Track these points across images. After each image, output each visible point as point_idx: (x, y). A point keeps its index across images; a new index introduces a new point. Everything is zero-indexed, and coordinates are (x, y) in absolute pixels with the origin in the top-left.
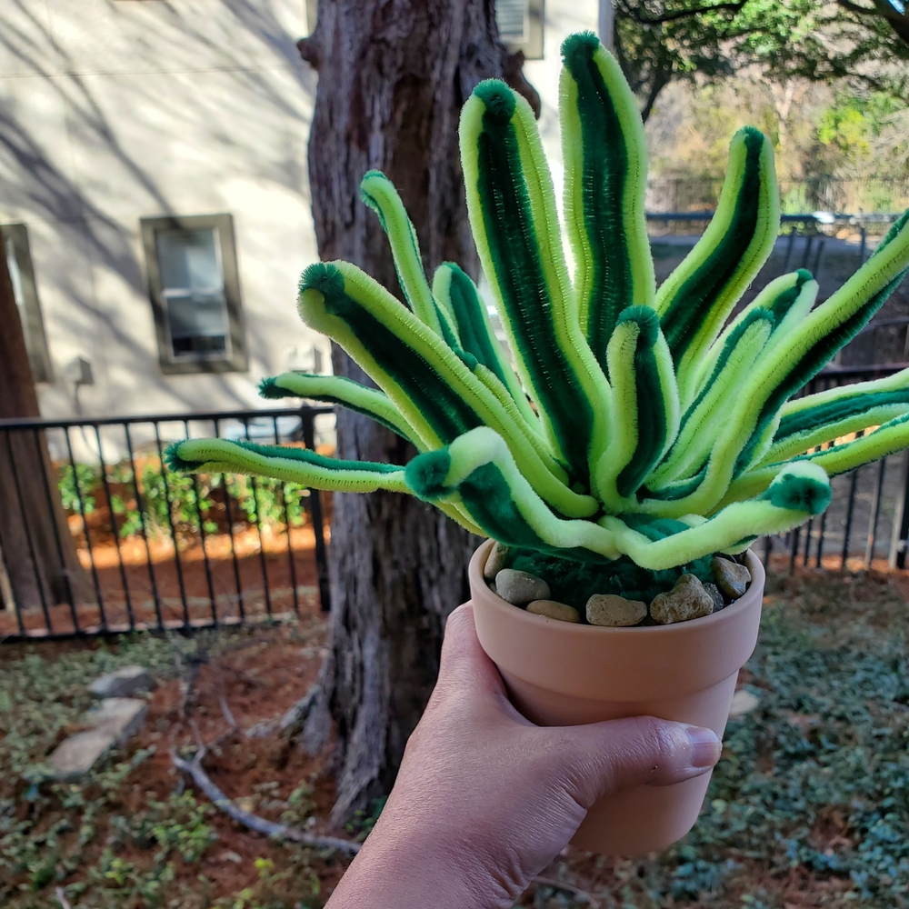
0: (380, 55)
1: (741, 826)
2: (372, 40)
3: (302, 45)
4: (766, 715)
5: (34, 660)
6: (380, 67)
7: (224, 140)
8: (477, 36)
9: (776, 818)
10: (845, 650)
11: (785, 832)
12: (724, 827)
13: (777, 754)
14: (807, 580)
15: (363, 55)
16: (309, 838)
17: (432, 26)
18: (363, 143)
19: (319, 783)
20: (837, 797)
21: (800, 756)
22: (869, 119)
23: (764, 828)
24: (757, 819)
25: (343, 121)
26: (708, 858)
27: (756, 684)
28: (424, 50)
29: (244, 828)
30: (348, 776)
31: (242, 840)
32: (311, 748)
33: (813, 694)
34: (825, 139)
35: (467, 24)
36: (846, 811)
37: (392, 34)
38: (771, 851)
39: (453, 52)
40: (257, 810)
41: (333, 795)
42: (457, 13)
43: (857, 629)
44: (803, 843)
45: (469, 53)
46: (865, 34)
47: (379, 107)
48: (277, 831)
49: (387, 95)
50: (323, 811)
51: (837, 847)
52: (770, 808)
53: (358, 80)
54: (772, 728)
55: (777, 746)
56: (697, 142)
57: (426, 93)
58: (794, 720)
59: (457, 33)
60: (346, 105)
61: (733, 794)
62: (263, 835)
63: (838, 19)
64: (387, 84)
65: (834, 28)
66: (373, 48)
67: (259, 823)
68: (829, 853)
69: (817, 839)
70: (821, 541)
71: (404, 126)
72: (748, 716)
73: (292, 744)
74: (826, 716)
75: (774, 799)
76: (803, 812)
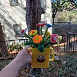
0: (31, 8)
1: (65, 73)
2: (30, 7)
3: (25, 8)
4: (67, 63)
5: (5, 61)
6: (31, 10)
7: (21, 18)
8: (39, 7)
9: (68, 72)
10: (73, 58)
11: (68, 73)
12: (63, 73)
13: (68, 67)
14: (70, 52)
15: (30, 9)
16: (27, 75)
17: (35, 6)
18: (30, 16)
19: (28, 70)
20: (73, 70)
21: (70, 67)
22: (75, 14)
23: (67, 73)
24: (66, 72)
25: (28, 14)
26: (62, 75)
27: (66, 61)
28: (35, 8)
29: (22, 74)
30: (31, 69)
31: (22, 75)
32: (28, 67)
33: (71, 61)
34: (71, 15)
35: (38, 6)
36: (74, 71)
37: (32, 7)
38: (67, 75)
39: (37, 8)
40: (23, 72)
41: (30, 71)
42: (37, 5)
43: (75, 56)
44: (70, 74)
45: (39, 8)
46: (74, 7)
47: (31, 13)
48: (25, 74)
49: (32, 12)
50: (29, 72)
51: (73, 74)
52: (67, 71)
53: (29, 11)
54: (67, 64)
55: (68, 66)
56: (60, 16)
57: (35, 11)
58: (69, 64)
59: (37, 6)
60: (28, 13)
61: (64, 70)
62: (24, 75)
63: (72, 5)
64: (32, 11)
65: (71, 6)
66: (30, 8)
67: (23, 74)
68: (72, 75)
69: (71, 74)
70: (71, 49)
71: (33, 14)
72: (65, 63)
73: (26, 67)
74: (72, 63)
75: (67, 70)
76: (70, 71)
